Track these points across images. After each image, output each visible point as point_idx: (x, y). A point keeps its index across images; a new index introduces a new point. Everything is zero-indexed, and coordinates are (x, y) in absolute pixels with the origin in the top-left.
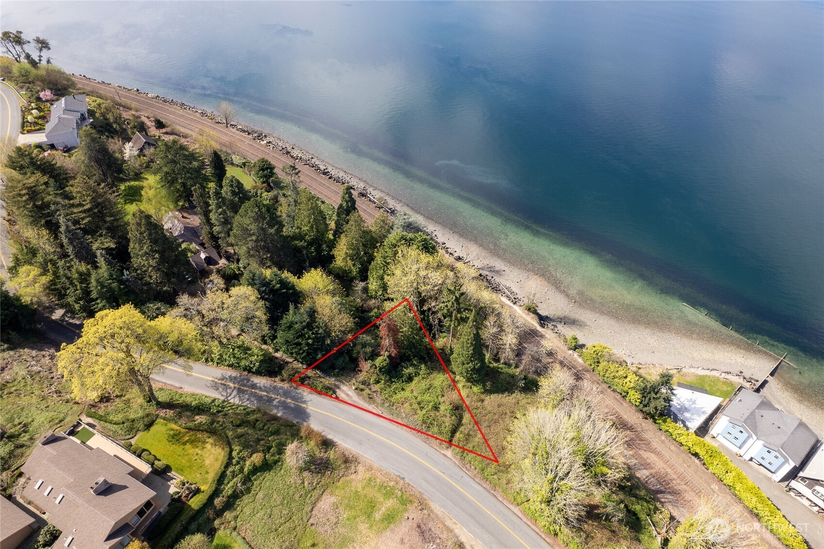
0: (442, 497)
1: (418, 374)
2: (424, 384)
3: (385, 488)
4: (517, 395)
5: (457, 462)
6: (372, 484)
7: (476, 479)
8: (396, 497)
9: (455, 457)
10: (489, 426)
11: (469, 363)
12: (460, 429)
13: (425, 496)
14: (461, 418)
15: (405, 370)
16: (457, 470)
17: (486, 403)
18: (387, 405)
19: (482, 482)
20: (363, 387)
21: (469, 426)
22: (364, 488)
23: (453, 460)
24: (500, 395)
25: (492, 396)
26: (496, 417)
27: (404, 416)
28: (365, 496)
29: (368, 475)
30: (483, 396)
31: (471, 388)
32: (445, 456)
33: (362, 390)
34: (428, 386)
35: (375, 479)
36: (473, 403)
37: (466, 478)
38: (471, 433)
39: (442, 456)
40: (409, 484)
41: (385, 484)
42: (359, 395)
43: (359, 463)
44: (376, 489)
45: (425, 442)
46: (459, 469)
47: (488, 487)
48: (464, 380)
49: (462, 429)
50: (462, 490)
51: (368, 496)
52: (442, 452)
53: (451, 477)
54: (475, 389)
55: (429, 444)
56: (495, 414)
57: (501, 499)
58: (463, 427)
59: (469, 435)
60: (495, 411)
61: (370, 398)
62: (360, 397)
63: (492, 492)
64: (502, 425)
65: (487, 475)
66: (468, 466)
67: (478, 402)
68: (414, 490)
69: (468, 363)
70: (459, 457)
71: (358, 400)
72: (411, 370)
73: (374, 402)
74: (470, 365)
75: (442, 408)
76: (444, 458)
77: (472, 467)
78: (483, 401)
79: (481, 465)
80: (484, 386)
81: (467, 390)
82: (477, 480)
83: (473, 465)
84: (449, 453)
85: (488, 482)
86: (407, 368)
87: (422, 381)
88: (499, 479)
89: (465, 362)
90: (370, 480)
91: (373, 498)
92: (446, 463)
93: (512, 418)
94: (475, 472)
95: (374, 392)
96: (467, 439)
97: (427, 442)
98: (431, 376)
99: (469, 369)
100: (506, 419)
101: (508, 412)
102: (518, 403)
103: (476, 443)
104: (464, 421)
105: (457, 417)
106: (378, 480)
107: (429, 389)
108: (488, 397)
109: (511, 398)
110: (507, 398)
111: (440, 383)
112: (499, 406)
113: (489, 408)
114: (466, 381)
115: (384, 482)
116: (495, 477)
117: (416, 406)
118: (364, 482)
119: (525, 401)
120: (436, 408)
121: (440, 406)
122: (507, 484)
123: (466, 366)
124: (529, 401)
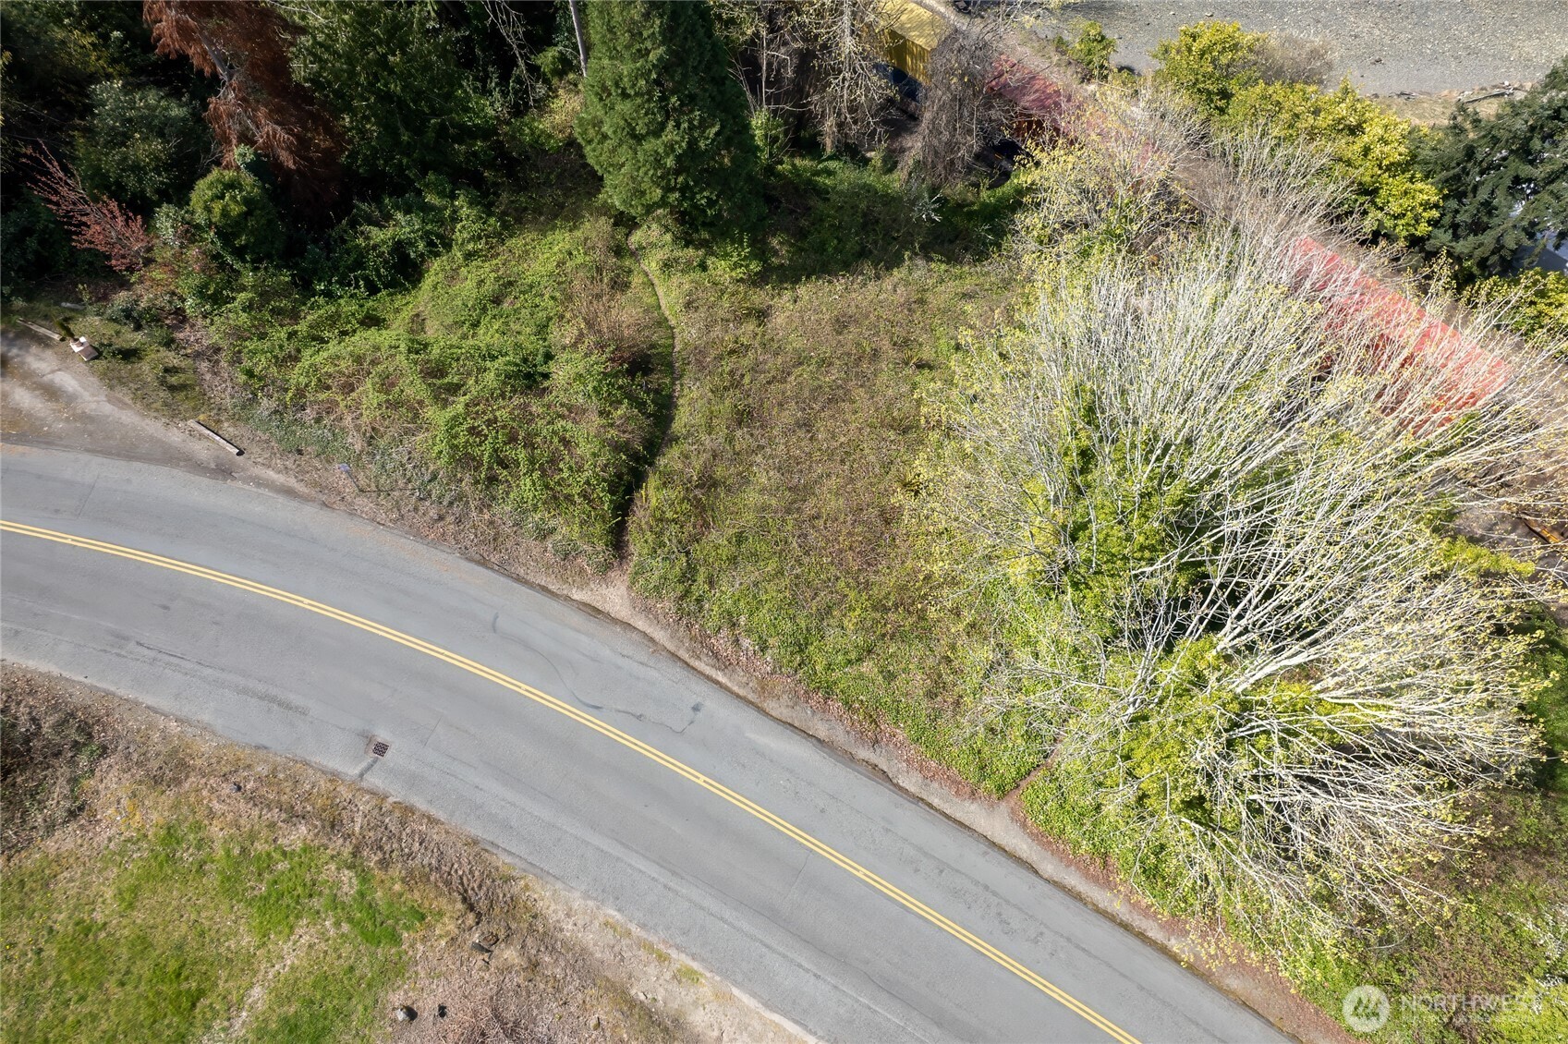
0: (596, 840)
1: (439, 243)
2: (472, 282)
3: (265, 864)
4: (915, 274)
5: (660, 635)
6: (187, 857)
7: (770, 705)
8: (335, 903)
9: (647, 610)
10: (806, 425)
11: (662, 126)
12: (662, 462)
13: (501, 860)
14: (663, 411)
15: (374, 231)
16: (664, 677)
17: (779, 320)
18: (266, 405)
19: (801, 716)
20: (132, 338)
21: (704, 437)
22: (130, 898)
23: (641, 623)
24: (839, 285)
25: (802, 290)
26: (835, 374)
27: (358, 444)
28: (143, 944)
29: (156, 813)
30: (759, 297)
31: (703, 267)
32: (594, 611)
33: (129, 355)
34: (489, 287)
35: (198, 827)
36: (717, 331)
37: (722, 712)
38: (719, 472)
39: (577, 619)
40: (408, 810)
41: (260, 847)
42: (111, 380)
43: (104, 751)
44: (211, 881)
45: (483, 562)
46: (677, 672)
47: (840, 735)
48: (668, 237)
49: (670, 459)
50: (701, 780)
51: (159, 937)
52: (577, 595)
53: (636, 720)
54: (721, 269)
55: (502, 569)
56: (825, 363)
57: (911, 782)
58: (674, 452)
59: (709, 483)
60: (826, 350)
61: (172, 388)
62: (123, 394)
63: (864, 753)
64: (861, 411)
65: (829, 667)
66: (722, 642)
67: (739, 320)
68: (435, 835)
69: (657, 131)
70: (668, 605)
71: (108, 408)
72: (404, 226)
73: (203, 401)
74: (670, 134)
75: (561, 372)
76: (591, 625)
77: (746, 643)
78: (762, 315)
79: (788, 626)
80: (761, 251)
81: (686, 279)
82: (777, 708)
83: (749, 631)
84: (615, 596)
85: (836, 705)
86: (383, 220)
87: (464, 270)
88: (890, 677)
89: (640, 129)
90: (171, 835)
91: (193, 943)
92: (606, 652)
93: (909, 371)
94: (766, 663)
95: (198, 355)
96: (700, 508)
97: (495, 558)
98: (511, 243)
99: (670, 162)
100: (883, 377)
101: (886, 345)
102: (922, 302)
103: (749, 518)
104: (683, 418)
105: (641, 405)
106: (216, 831)
107: (497, 301)
108: (787, 295)
109: (887, 284)
110: (871, 286)
111: (552, 266)
112: (841, 324)
113: (797, 342)
114: (676, 239)
115: (253, 837)
116: (868, 667)
117: (414, 388)
118: (141, 854)
119: (951, 287)
120: (530, 378)
121: (552, 367)
122: (931, 695)
123: (651, 145)
124: (969, 284)
